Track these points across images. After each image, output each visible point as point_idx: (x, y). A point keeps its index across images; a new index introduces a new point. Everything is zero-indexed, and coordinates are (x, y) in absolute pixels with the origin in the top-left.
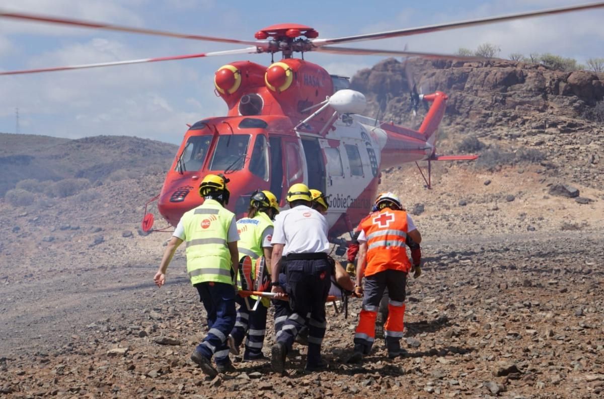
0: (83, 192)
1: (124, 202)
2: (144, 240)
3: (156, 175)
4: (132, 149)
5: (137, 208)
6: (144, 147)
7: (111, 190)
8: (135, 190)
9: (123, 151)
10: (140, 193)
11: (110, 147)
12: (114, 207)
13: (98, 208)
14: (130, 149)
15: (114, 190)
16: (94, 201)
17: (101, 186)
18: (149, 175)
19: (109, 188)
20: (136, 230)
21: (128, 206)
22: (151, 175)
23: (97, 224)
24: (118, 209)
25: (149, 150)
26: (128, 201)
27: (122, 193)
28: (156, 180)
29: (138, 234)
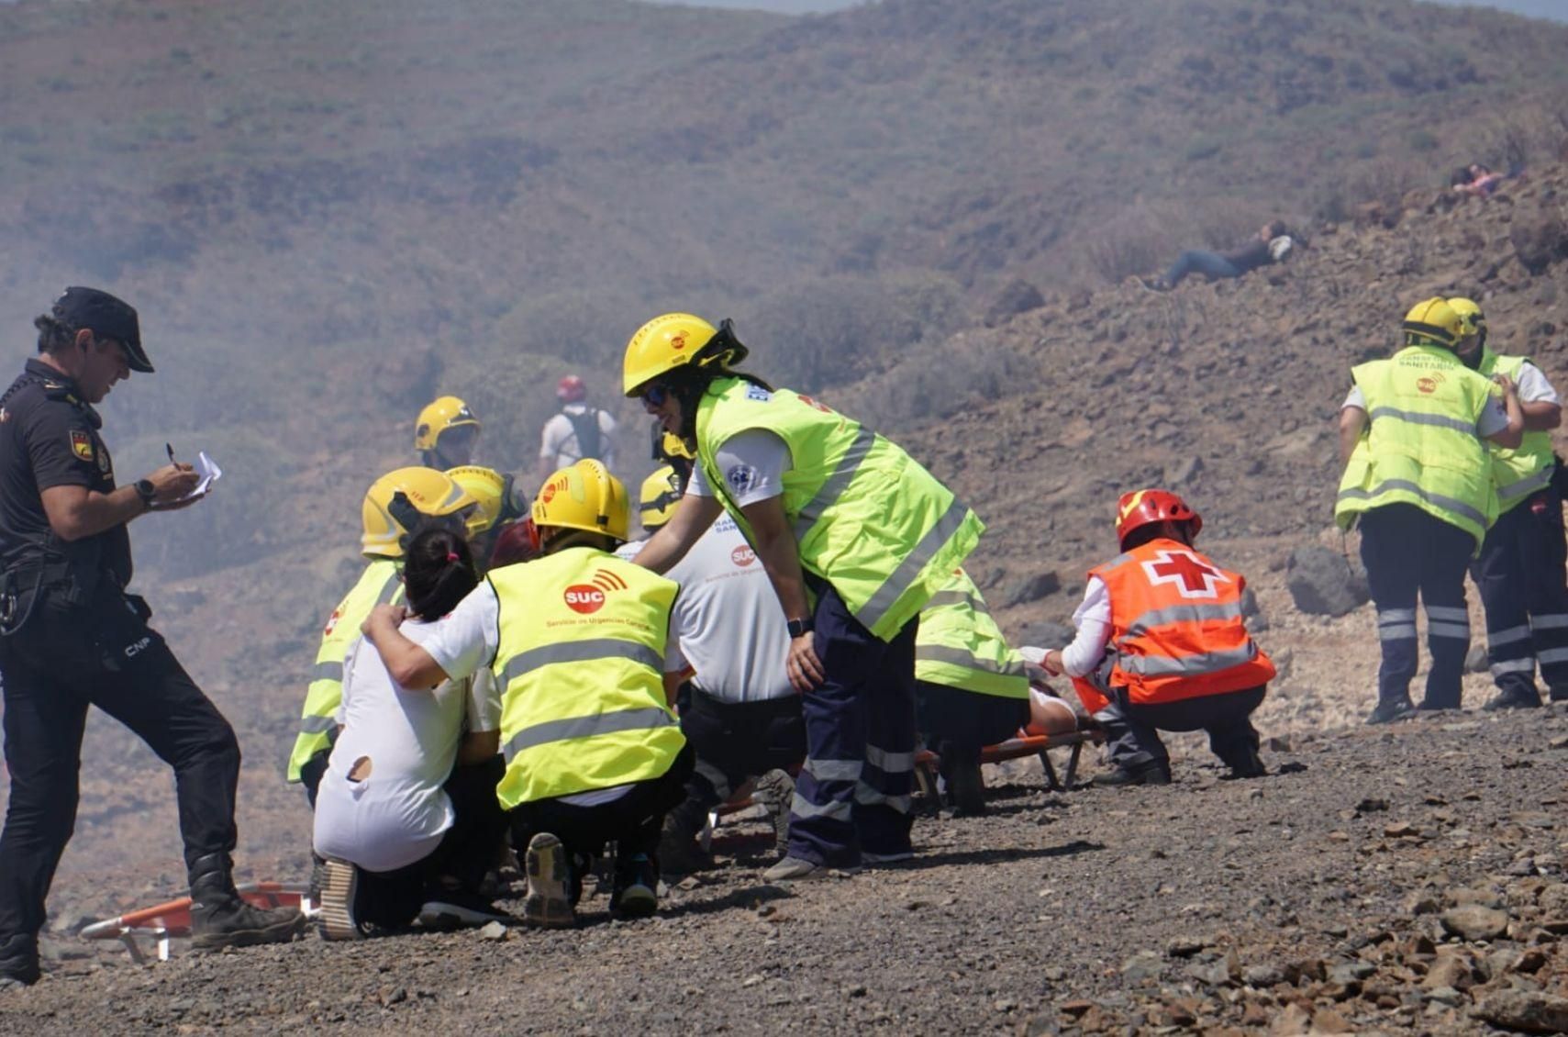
0: (917, 359)
1: (1194, 407)
2: (1332, 641)
3: (1389, 225)
4: (1207, 66)
5: (1279, 440)
6: (1284, 45)
7: (1104, 336)
8: (1260, 325)
9: (1144, 79)
10: (1295, 343)
11: (1051, 57)
12: (1127, 442)
13: (1026, 452)
14: (1189, 63)
15: (1122, 336)
16: (1003, 406)
17: (1035, 314)
18: (1346, 230)
19: (1087, 324)
20: (1279, 579)
21: (1220, 429)
22: (1359, 224)
23: (1026, 550)
24: (1154, 455)
25: (1325, 64)
26: (1216, 398)
27: (1174, 353)
28: (1393, 258)
29: (1289, 600)
